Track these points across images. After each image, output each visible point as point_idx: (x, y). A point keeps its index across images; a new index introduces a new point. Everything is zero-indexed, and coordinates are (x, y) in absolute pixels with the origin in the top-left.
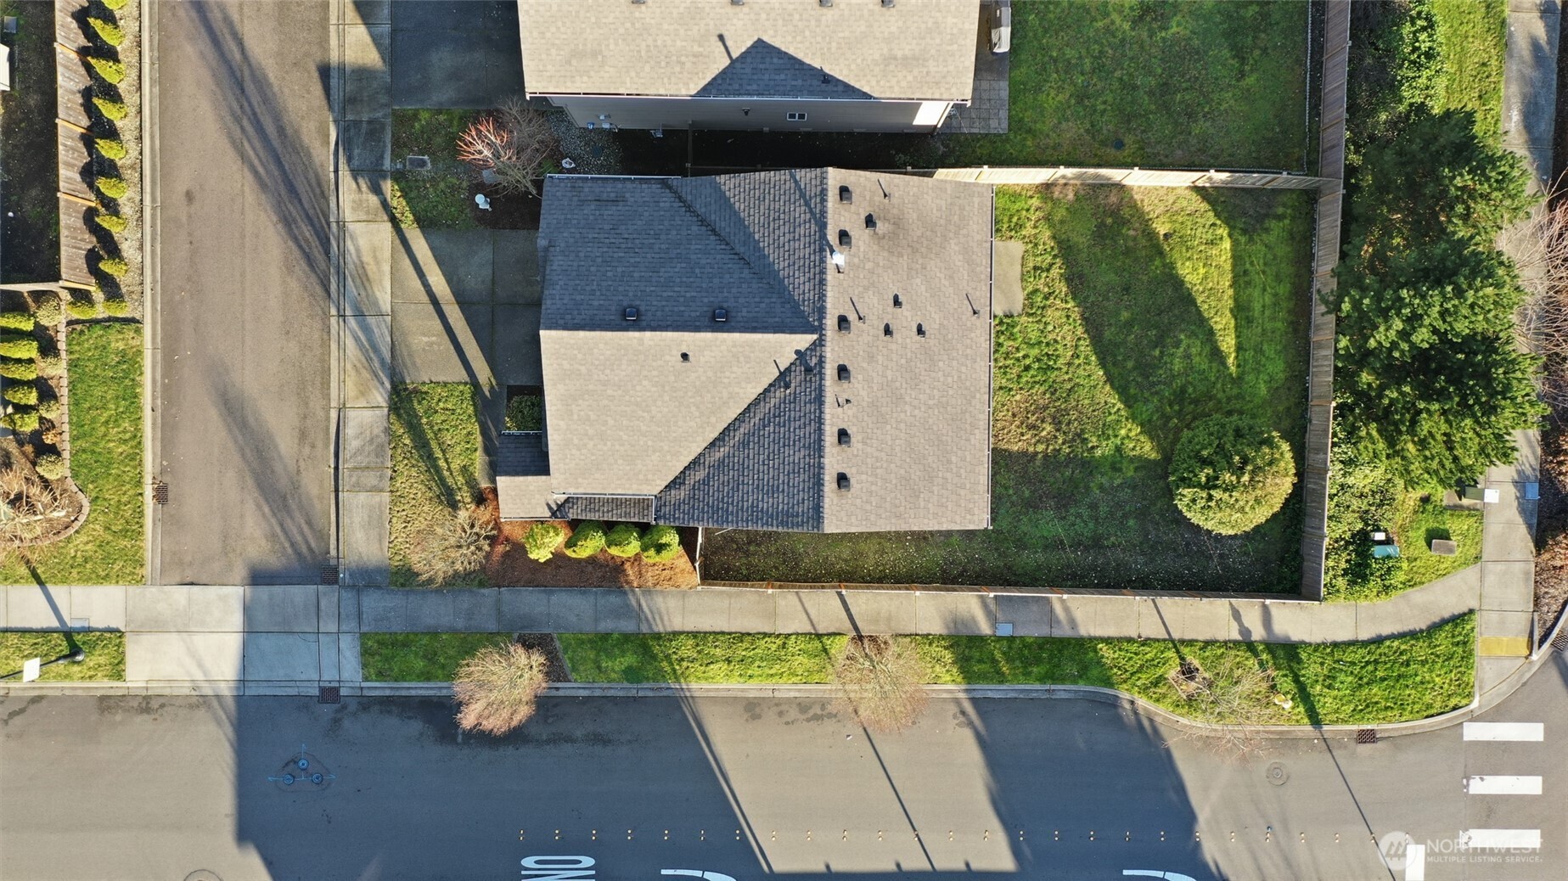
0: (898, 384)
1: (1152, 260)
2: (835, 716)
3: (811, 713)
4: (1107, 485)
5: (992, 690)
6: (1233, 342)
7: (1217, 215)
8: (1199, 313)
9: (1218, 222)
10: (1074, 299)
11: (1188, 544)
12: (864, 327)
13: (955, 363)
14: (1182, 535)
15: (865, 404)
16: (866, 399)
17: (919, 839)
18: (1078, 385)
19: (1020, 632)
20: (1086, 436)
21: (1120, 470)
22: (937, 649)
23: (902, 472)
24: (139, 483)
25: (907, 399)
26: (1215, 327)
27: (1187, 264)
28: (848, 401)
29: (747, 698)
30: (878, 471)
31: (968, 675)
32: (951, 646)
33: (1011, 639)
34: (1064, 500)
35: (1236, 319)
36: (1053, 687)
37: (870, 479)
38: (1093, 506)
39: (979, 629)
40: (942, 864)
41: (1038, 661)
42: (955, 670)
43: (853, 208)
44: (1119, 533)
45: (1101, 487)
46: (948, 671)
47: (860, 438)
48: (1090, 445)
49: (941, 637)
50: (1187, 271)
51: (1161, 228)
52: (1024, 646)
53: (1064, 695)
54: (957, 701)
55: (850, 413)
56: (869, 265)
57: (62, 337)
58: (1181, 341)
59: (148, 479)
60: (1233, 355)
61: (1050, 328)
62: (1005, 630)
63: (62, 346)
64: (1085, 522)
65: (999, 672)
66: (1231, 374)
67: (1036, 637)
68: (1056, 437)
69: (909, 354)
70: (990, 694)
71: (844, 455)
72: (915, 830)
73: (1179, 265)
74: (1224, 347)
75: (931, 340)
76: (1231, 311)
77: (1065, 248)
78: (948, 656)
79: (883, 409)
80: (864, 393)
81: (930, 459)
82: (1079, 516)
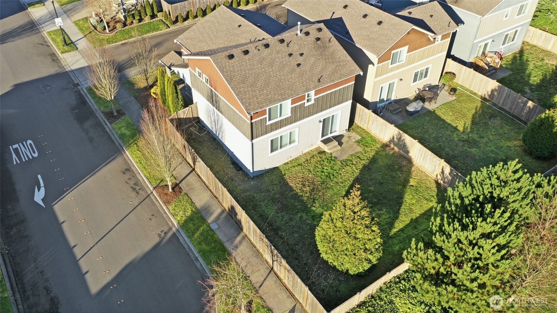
0: (276, 64)
1: (399, 185)
2: (138, 194)
3: (136, 187)
4: (304, 219)
5: (184, 237)
6: (402, 227)
7: (437, 195)
8: (399, 209)
9: (435, 197)
10: (360, 171)
11: (306, 264)
12: (286, 47)
13: (297, 80)
14: (308, 259)
15: (262, 55)
16: (264, 55)
17: (92, 247)
18: (332, 189)
19: (217, 232)
20: (316, 202)
21: (314, 220)
22: (189, 209)
23: (248, 75)
24: (125, 39)
25: (274, 68)
26: (400, 218)
27: (411, 196)
28: (259, 50)
29: (130, 167)
30: (242, 67)
31: (184, 225)
32: (194, 212)
33: (211, 230)
34: (285, 208)
35: (411, 222)
36: (200, 258)
37: (238, 65)
38: (291, 220)
39: (209, 217)
40: (82, 263)
41: (208, 244)
42: (184, 218)
43: (318, 33)
44: (288, 234)
45: (301, 217)
46: (182, 216)
47: (250, 57)
48: (314, 205)
49: (196, 208)
50: (408, 197)
51: (412, 182)
52: (212, 236)
53: (198, 265)
54: (170, 229)
55: (256, 52)
56: (305, 43)
57: (156, 19)
58: (382, 210)
59: (126, 41)
60: (397, 230)
61: (343, 170)
62: (214, 227)
63: (154, 20)
64: (282, 220)
65: (193, 234)
66: (389, 234)
67: (219, 238)
68: (307, 193)
69: (288, 64)
70: (180, 238)
71: (240, 54)
72: (96, 243)
73: (407, 194)
74: (396, 225)
75: (298, 69)
76: (412, 219)
77: (373, 160)
78: (189, 213)
79: (264, 62)
80: (265, 54)
81: (259, 83)
82: (283, 217)
